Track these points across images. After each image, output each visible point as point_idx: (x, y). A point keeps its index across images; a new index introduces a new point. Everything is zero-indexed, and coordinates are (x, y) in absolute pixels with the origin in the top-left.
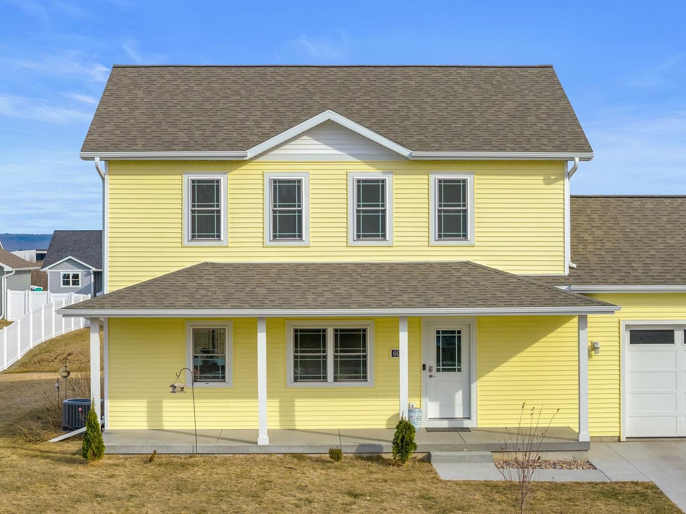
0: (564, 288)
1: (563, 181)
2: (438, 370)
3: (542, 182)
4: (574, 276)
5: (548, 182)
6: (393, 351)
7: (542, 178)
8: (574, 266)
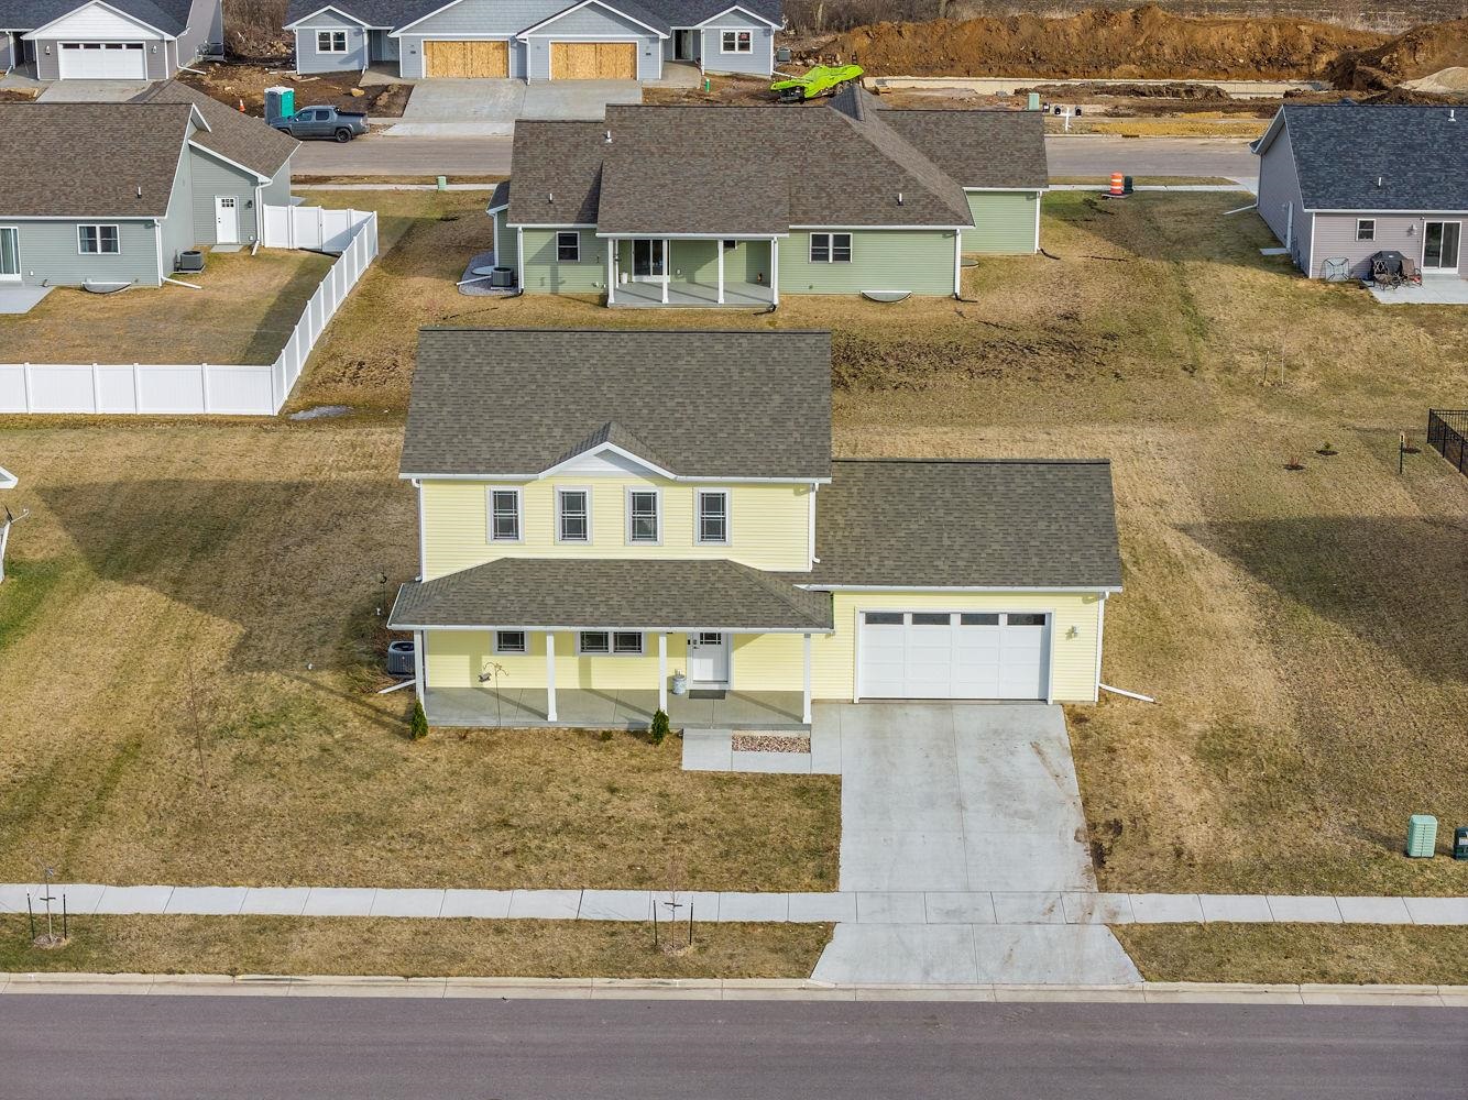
0: (803, 587)
2: (702, 643)
4: (817, 575)
8: (818, 561)
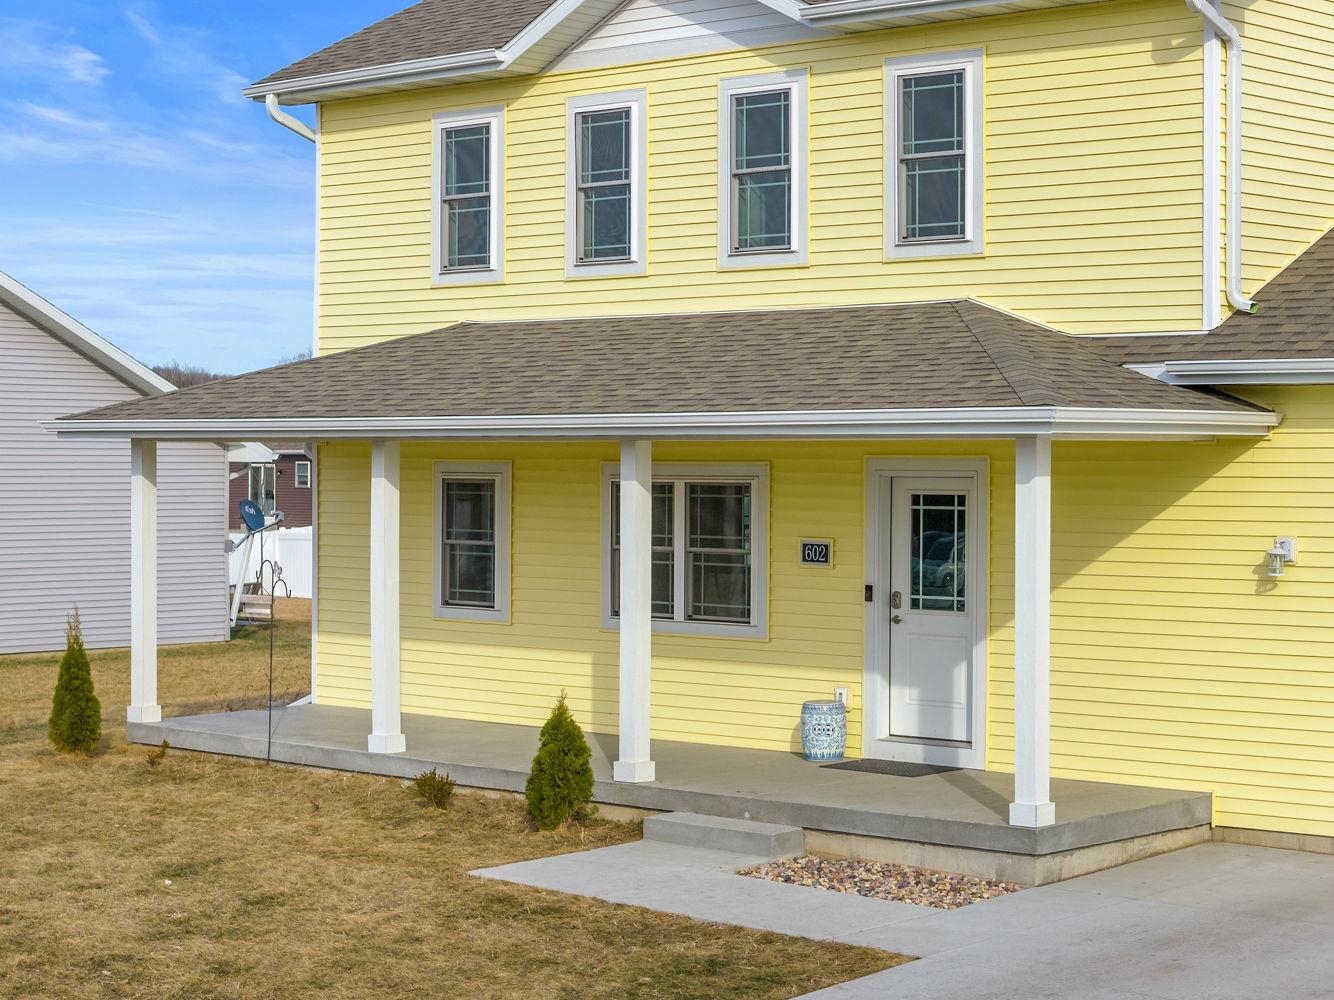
1: (1201, 50)
2: (915, 604)
3: (1148, 58)
5: (1165, 56)
6: (805, 546)
7: (1148, 46)
8: (1249, 306)
